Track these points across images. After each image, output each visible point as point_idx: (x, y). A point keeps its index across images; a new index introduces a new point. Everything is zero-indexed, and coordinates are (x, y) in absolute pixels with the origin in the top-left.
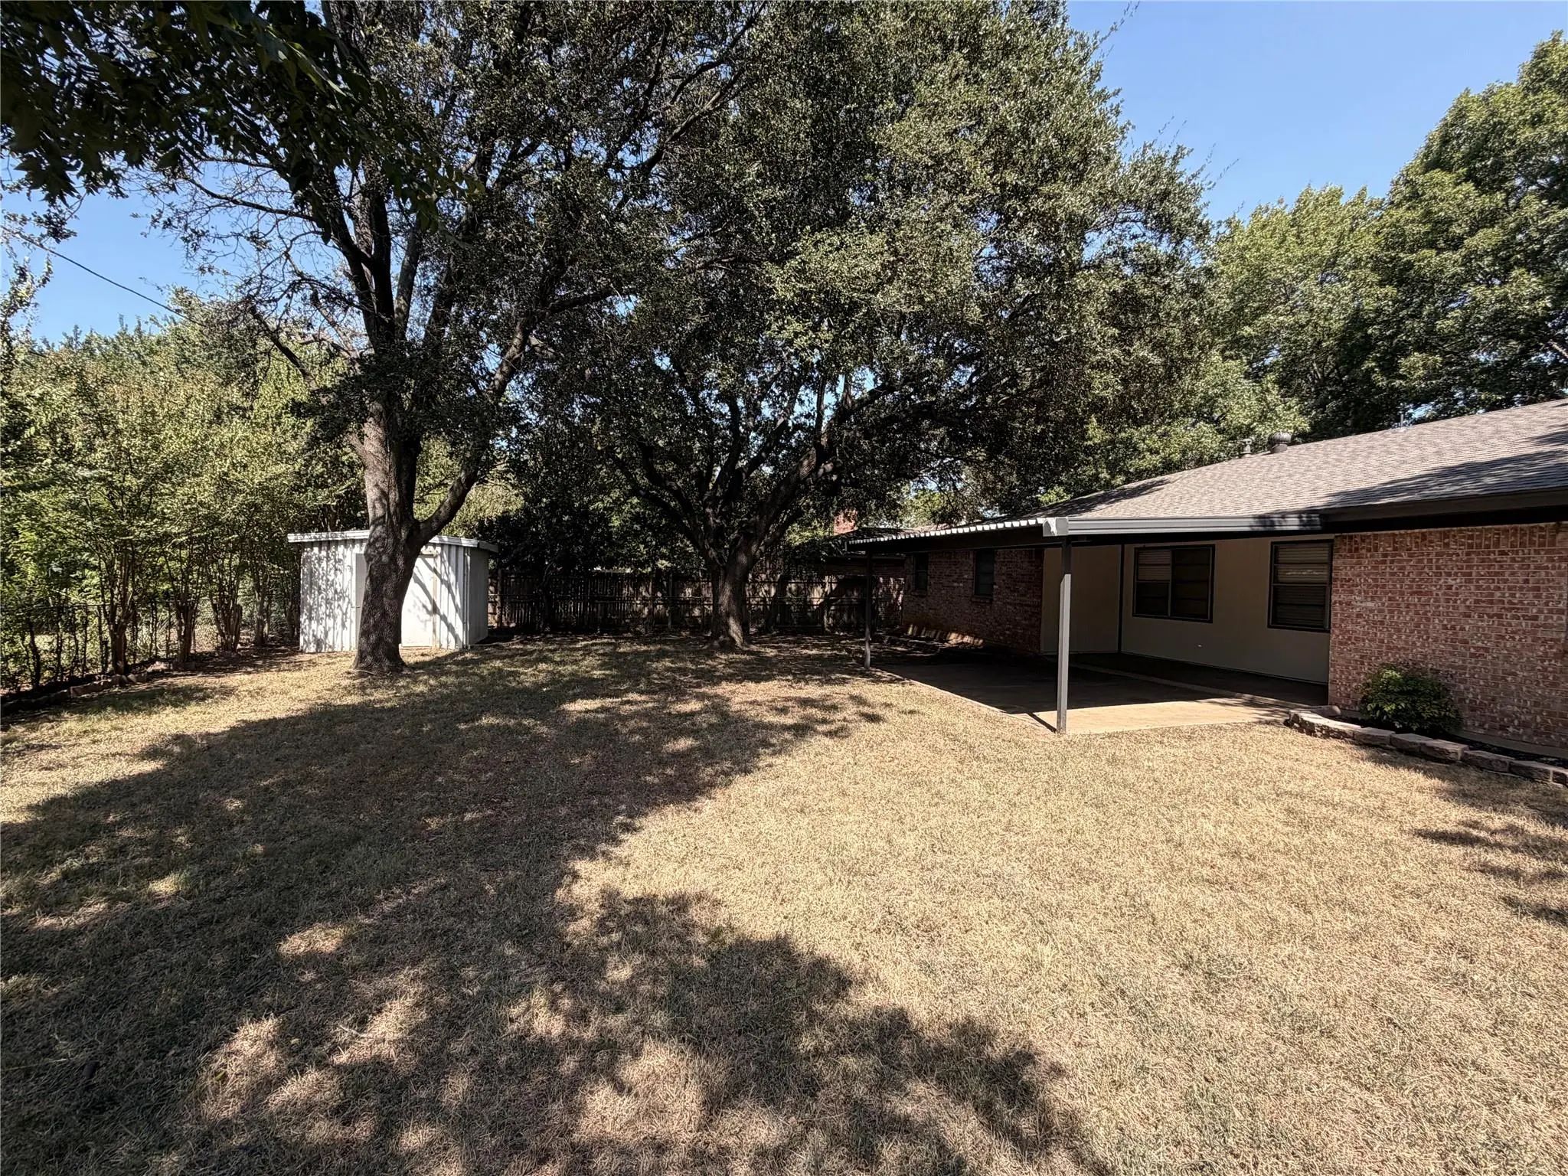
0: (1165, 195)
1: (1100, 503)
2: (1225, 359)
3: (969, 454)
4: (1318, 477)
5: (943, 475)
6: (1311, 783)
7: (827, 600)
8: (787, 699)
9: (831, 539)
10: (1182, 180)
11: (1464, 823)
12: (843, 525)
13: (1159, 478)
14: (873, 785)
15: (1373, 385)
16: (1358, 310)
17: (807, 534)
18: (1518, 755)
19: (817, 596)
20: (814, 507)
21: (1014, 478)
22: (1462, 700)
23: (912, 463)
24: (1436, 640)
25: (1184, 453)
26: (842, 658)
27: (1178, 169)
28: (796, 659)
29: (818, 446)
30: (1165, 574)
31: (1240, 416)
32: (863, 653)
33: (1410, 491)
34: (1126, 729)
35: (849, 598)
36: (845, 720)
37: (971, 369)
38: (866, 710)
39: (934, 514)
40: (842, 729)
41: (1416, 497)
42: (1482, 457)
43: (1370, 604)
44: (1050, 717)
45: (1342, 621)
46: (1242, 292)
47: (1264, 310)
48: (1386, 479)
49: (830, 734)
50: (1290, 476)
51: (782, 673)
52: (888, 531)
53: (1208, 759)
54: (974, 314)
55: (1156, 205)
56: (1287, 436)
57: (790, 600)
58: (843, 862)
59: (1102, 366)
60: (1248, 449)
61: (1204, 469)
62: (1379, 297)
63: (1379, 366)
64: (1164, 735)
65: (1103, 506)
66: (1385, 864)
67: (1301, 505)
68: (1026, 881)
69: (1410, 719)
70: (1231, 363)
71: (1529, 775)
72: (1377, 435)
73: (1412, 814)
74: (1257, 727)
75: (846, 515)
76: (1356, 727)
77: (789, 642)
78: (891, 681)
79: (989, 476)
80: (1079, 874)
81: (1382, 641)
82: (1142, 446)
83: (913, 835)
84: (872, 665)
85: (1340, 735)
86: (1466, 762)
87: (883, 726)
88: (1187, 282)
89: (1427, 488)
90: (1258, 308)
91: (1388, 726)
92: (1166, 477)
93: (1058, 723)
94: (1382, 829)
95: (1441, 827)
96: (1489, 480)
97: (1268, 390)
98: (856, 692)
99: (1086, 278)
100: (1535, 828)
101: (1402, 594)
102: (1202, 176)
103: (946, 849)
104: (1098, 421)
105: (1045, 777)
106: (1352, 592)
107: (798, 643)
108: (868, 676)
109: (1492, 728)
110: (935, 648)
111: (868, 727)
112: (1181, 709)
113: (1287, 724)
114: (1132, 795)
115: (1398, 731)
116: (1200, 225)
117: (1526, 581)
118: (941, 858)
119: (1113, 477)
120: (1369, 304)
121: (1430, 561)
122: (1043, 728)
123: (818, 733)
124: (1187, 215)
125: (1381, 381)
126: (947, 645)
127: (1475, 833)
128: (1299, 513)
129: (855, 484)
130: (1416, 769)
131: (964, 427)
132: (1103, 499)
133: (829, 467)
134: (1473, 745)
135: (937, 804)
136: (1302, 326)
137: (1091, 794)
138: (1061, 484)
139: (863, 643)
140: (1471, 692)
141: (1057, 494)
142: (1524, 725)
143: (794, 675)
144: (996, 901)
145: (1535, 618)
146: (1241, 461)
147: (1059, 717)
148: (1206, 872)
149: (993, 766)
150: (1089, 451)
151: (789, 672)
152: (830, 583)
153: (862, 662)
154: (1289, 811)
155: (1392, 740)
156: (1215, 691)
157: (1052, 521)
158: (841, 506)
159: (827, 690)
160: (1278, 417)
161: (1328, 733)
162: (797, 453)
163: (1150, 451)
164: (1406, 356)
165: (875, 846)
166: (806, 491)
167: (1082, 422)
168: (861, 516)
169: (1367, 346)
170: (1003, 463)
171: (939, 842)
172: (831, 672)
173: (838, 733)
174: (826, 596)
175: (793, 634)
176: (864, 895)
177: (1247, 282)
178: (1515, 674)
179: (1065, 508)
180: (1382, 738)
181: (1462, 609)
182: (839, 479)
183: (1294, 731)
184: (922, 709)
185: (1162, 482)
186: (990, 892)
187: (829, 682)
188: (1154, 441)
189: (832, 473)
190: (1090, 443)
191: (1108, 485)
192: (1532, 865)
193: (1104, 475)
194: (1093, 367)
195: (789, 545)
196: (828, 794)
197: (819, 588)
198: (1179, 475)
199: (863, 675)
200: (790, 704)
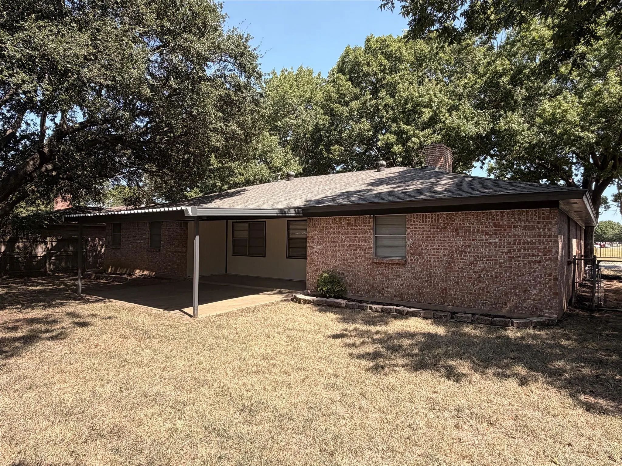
0: (242, 55)
1: (216, 199)
2: (271, 135)
3: (146, 166)
4: (303, 193)
5: (130, 177)
6: (297, 323)
7: (49, 253)
8: (17, 321)
9: (52, 213)
10: (250, 49)
11: (343, 330)
12: (61, 204)
13: (244, 188)
14: (83, 363)
15: (323, 155)
16: (317, 124)
17: (32, 208)
18: (361, 302)
19: (40, 251)
20: (38, 191)
21: (172, 182)
22: (347, 283)
23: (110, 169)
24: (339, 260)
25: (254, 176)
26: (61, 290)
27: (248, 44)
28: (23, 294)
29: (42, 153)
30: (245, 235)
31: (277, 163)
32: (76, 285)
33: (330, 201)
34: (227, 311)
35: (66, 251)
36: (63, 328)
37: (147, 119)
38: (78, 320)
39: (125, 200)
40: (61, 334)
41: (332, 204)
42: (352, 189)
43: (319, 247)
44: (189, 310)
45: (310, 254)
46: (277, 105)
47: (285, 116)
48: (324, 196)
49: (52, 338)
50: (293, 191)
51: (11, 304)
52: (95, 209)
53: (260, 320)
54: (147, 92)
55: (239, 58)
56: (293, 173)
57: (18, 254)
58: (62, 411)
59: (215, 130)
60: (279, 178)
61: (262, 185)
62: (324, 120)
63: (325, 148)
64: (243, 312)
65: (218, 200)
66: (317, 350)
67: (296, 205)
68: (172, 393)
69: (331, 292)
70: (273, 137)
71: (363, 309)
72: (323, 176)
73: (328, 329)
74: (281, 303)
75: (63, 198)
76: (314, 298)
77: (18, 283)
78: (97, 301)
79: (158, 179)
80: (198, 383)
81: (323, 262)
82: (236, 171)
83: (109, 385)
84: (82, 292)
85: (309, 302)
86: (347, 306)
87: (90, 328)
88: (253, 98)
89: (336, 200)
90: (283, 114)
91: (324, 296)
92: (246, 188)
93: (194, 312)
94: (318, 337)
95: (335, 333)
96: (352, 199)
97: (288, 152)
98: (71, 310)
99: (207, 86)
100: (362, 327)
101: (329, 242)
102: (258, 50)
103: (129, 387)
104: (216, 157)
105: (185, 341)
106: (313, 242)
107: (25, 283)
108: (80, 300)
109: (355, 293)
110: (127, 279)
111: (80, 331)
112: (252, 299)
113: (292, 300)
114: (226, 342)
115: (328, 298)
116: (258, 73)
117: (363, 237)
118: (125, 393)
119: (223, 185)
120: (321, 122)
121: (337, 229)
122: (186, 316)
123: (43, 339)
124: (252, 67)
125: (325, 154)
126: (133, 277)
127: (345, 332)
128: (295, 208)
129: (70, 179)
130: (332, 312)
131: (143, 152)
132: (219, 197)
133: (50, 167)
134: (349, 300)
135: (124, 366)
136: (299, 126)
137: (207, 345)
138: (197, 187)
139: (77, 280)
140: (348, 279)
141: (196, 192)
142: (363, 290)
143: (23, 305)
144: (156, 407)
145: (365, 250)
146: (277, 183)
147: (194, 309)
148: (254, 369)
149: (158, 340)
150: (212, 171)
151: (18, 303)
152: (51, 242)
153: (76, 291)
154: (288, 336)
155: (326, 302)
156: (265, 289)
157: (189, 208)
158: (59, 192)
159: (49, 311)
160: (291, 165)
161: (306, 302)
162: (24, 155)
163: (240, 174)
164: (333, 146)
165: (84, 397)
166: (32, 180)
167: (208, 157)
168: (74, 199)
169: (321, 139)
170: (166, 173)
171: (125, 386)
172: (54, 299)
173: (59, 337)
174: (48, 251)
175: (20, 277)
176: (76, 424)
177: (279, 101)
178: (360, 272)
179: (199, 200)
180: (322, 301)
181: (346, 248)
182: (58, 174)
183: (294, 303)
184: (117, 315)
185: (244, 190)
186: (153, 403)
187: (51, 306)
188: (241, 169)
189: (52, 170)
190: (211, 167)
191: (221, 190)
192: (359, 341)
193: (219, 184)
194: (211, 131)
195: (17, 216)
196: (50, 374)
197: (43, 245)
198: (252, 187)
199: (76, 299)
200: (19, 323)
